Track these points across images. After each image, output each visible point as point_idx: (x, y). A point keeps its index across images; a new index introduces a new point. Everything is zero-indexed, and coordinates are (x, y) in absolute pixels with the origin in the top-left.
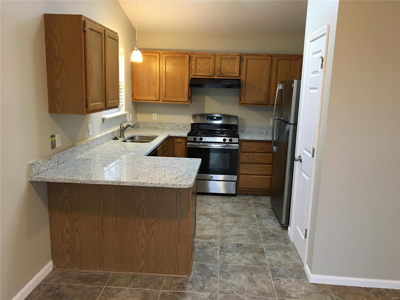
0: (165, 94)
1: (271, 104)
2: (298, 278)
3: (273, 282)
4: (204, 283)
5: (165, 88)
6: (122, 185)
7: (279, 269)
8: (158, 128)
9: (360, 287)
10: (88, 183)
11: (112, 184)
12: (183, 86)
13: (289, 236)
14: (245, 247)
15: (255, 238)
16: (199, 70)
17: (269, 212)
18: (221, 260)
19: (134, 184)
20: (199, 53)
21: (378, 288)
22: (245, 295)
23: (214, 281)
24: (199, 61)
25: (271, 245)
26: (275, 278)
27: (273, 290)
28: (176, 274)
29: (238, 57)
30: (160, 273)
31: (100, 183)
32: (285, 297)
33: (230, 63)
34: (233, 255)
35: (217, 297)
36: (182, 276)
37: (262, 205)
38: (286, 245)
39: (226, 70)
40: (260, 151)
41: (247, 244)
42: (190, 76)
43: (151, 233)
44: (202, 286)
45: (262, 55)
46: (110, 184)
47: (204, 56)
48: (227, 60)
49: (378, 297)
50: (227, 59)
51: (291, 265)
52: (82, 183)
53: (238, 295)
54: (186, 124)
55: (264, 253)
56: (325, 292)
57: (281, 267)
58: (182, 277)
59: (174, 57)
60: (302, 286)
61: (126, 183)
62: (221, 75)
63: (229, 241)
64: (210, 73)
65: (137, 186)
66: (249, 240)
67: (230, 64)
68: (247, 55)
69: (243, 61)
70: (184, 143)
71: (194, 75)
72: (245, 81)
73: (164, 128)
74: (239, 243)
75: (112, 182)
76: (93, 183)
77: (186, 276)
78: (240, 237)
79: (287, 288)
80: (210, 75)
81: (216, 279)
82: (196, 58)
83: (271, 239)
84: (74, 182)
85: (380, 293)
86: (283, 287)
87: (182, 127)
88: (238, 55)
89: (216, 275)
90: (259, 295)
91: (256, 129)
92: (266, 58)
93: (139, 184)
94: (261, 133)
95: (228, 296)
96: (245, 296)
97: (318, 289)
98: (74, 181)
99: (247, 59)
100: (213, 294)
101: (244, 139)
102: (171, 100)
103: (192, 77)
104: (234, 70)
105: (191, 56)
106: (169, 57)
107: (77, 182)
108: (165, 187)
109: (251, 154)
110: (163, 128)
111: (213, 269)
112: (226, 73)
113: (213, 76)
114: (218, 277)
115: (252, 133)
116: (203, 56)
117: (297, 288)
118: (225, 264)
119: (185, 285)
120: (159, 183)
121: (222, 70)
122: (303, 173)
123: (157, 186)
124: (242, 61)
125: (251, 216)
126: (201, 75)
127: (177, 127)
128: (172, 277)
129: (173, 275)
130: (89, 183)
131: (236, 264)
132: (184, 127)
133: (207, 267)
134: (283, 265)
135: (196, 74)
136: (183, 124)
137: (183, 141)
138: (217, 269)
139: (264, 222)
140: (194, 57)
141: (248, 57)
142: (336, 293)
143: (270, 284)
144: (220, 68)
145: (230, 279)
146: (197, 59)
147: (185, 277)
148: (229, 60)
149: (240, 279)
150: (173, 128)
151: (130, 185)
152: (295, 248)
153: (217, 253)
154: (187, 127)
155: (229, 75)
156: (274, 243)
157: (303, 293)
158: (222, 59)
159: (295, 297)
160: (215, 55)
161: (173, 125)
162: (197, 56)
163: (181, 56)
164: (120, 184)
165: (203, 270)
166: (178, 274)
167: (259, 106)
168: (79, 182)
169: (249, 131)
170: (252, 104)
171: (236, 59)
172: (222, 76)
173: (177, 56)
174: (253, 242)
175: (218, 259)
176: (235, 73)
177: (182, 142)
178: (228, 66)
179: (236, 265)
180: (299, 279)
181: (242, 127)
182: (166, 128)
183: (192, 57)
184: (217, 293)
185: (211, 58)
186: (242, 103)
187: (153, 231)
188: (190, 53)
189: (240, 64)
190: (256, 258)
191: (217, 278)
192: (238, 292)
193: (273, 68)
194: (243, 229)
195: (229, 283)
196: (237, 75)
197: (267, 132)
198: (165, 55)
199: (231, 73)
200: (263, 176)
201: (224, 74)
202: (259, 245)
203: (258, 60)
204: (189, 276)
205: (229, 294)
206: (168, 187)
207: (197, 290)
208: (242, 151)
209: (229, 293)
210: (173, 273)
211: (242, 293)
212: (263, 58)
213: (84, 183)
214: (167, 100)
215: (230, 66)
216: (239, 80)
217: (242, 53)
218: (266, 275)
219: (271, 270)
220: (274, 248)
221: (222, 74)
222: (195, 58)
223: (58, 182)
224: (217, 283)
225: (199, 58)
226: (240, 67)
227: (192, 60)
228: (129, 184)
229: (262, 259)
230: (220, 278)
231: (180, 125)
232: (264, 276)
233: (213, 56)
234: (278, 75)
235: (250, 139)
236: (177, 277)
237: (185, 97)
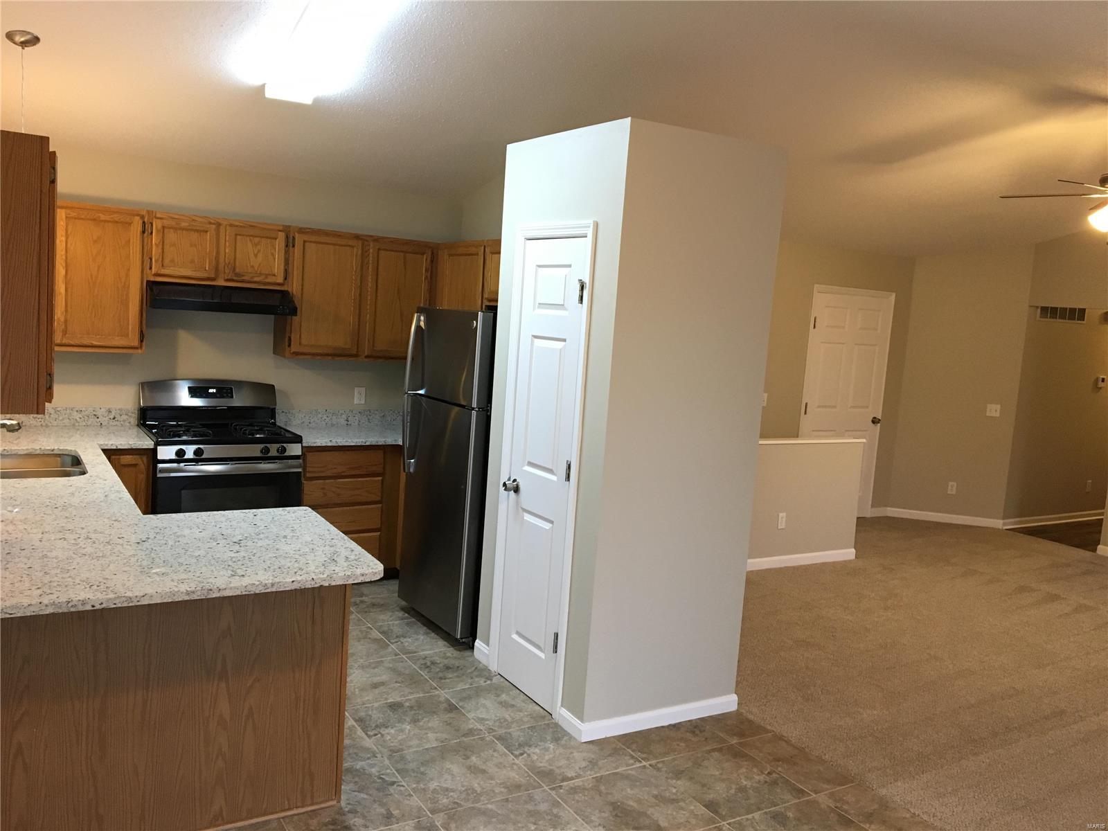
0: (66, 326)
1: (366, 354)
2: (556, 740)
3: (517, 761)
4: (382, 805)
5: (63, 309)
6: (214, 596)
7: (510, 733)
8: (25, 426)
9: (663, 727)
10: (115, 606)
11: (187, 598)
12: (125, 303)
13: (480, 663)
14: (411, 708)
15: (415, 683)
16: (172, 261)
17: (402, 619)
18: (379, 747)
19: (249, 588)
20: (171, 215)
21: (689, 721)
22: (483, 801)
23: (401, 793)
24: (171, 236)
25: (459, 689)
26: (517, 753)
27: (529, 775)
28: (308, 806)
29: (282, 235)
30: (264, 815)
31: (151, 600)
32: (558, 781)
33: (258, 247)
34: (398, 731)
35: (434, 822)
36: (323, 805)
37: (373, 605)
38: (489, 682)
39: (249, 265)
40: (353, 473)
41: (410, 700)
42: (145, 276)
43: (244, 715)
44: (385, 812)
45: (340, 236)
46: (180, 600)
47: (188, 224)
48: (250, 240)
49: (697, 735)
50: (251, 238)
51: (526, 719)
52: (98, 607)
53: (472, 805)
54: (120, 410)
55: (457, 708)
56: (615, 752)
57: (510, 728)
58: (323, 808)
59: (95, 220)
60: (572, 753)
61: (225, 589)
62: (235, 278)
63: (364, 704)
64: (206, 270)
65: (256, 595)
66: (407, 690)
67: (259, 251)
68: (303, 230)
69: (294, 246)
70: (142, 467)
71: (157, 275)
72: (300, 296)
73: (47, 426)
74: (389, 701)
75: (188, 593)
76: (130, 605)
77: (334, 803)
78: (382, 688)
79: (550, 765)
80: (205, 275)
81: (402, 788)
82: (164, 227)
83: (450, 676)
84: (73, 610)
85: (695, 727)
86: (543, 764)
87: (107, 419)
88: (280, 231)
89: (396, 780)
90: (510, 792)
91: (320, 416)
92: (350, 243)
93: (260, 586)
94: (333, 425)
95: (454, 815)
96: (487, 803)
97: (602, 750)
98: (70, 605)
99: (304, 242)
100: (421, 819)
101: (315, 445)
102: (85, 342)
103: (152, 279)
104: (271, 267)
105: (146, 220)
106: (77, 220)
107: (81, 608)
108: (326, 584)
109: (333, 481)
110: (44, 424)
111: (379, 772)
112: (251, 273)
113: (213, 279)
114: (403, 783)
115: (311, 425)
116: (184, 224)
117: (568, 759)
118: (396, 754)
119: (344, 821)
120: (313, 579)
121: (237, 263)
122: (525, 514)
123: (307, 587)
124: (291, 245)
125: (369, 636)
126: (177, 273)
127: (92, 420)
128: (298, 814)
129: (299, 809)
130: (120, 605)
131: (418, 746)
132: (114, 419)
133: (361, 770)
134: (512, 723)
135: (163, 270)
136: (110, 412)
137: (140, 460)
138: (387, 769)
139: (407, 644)
140: (157, 224)
141: (306, 237)
142: (634, 748)
143: (515, 767)
144: (232, 261)
145: (432, 780)
146: (166, 230)
147: (332, 806)
148: (257, 240)
149: (453, 775)
150: (77, 424)
151: (238, 593)
152: (508, 684)
153: (359, 736)
154: (124, 417)
155: (256, 279)
156: (463, 683)
157: (584, 764)
158: (238, 237)
159: (576, 776)
160: (219, 225)
161: (76, 416)
162: (166, 223)
163: (117, 219)
164: (208, 593)
165: (357, 779)
166: (312, 804)
167: (336, 358)
168: (89, 608)
169: (303, 422)
170: (318, 355)
171: (276, 239)
172: (237, 281)
173: (103, 217)
174: (418, 692)
175: (371, 749)
176: (274, 275)
177: (135, 465)
178: (256, 256)
179: (421, 749)
180: (558, 741)
181: (284, 414)
182: (55, 424)
183: (152, 225)
184: (427, 815)
185: (207, 232)
186: (294, 353)
187: (251, 709)
188: (144, 213)
189: (286, 252)
190: (450, 724)
191: (403, 786)
192: (467, 800)
193: (368, 268)
194: (374, 668)
195: (435, 789)
196: (280, 280)
197: (349, 423)
198: (66, 213)
199: (263, 274)
200: (362, 535)
201: (243, 276)
202: (436, 695)
203: (332, 246)
204: (339, 802)
205: (453, 809)
206: (333, 584)
207: (381, 824)
208: (308, 475)
209: (450, 807)
210: (299, 804)
211: (477, 801)
212: (343, 243)
213: (103, 606)
214: (72, 343)
215: (260, 255)
216: (285, 294)
217: (290, 226)
218: (495, 751)
219: (498, 739)
220: (469, 695)
221: (237, 275)
222: (160, 226)
223: (19, 615)
224: (410, 795)
225: (170, 228)
226: (287, 262)
227: (152, 233)
228: (235, 592)
229: (464, 721)
230: (407, 784)
231: (99, 413)
232: (492, 756)
233: (214, 226)
234: (379, 286)
235: (330, 444)
236: (311, 811)
237: (130, 336)
